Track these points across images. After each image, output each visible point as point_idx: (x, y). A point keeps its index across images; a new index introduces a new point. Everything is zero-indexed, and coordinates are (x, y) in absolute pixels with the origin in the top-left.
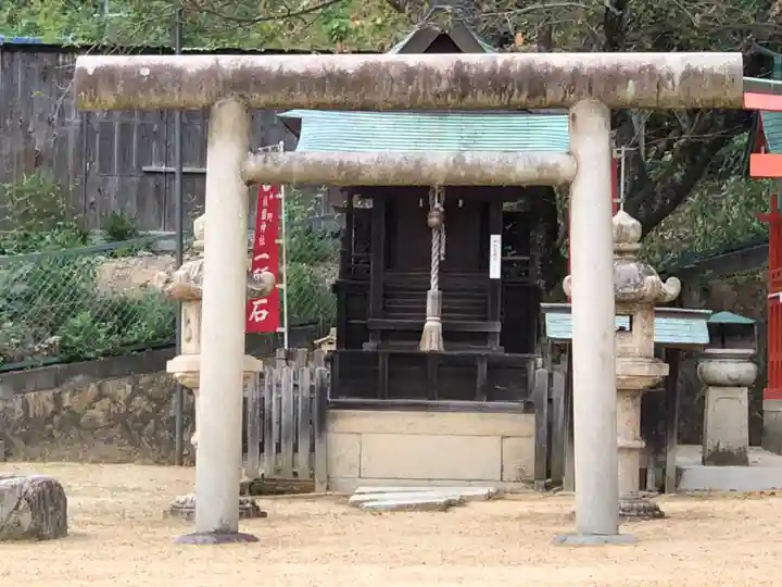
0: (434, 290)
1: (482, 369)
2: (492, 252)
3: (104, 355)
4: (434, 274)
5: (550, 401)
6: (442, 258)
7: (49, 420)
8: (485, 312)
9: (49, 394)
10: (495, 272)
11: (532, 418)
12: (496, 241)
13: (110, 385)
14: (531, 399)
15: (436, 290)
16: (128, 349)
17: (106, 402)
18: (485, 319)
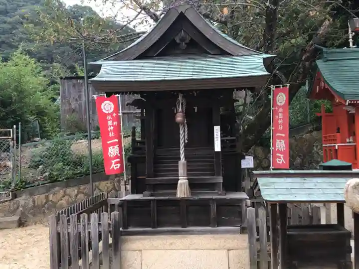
0: (183, 160)
1: (214, 208)
2: (215, 136)
3: (66, 179)
4: (182, 151)
5: (258, 228)
6: (186, 141)
7: (43, 206)
8: (213, 170)
9: (43, 196)
10: (218, 147)
11: (246, 237)
12: (217, 130)
13: (69, 190)
14: (245, 225)
15: (184, 160)
16: (76, 177)
17: (66, 197)
18: (213, 175)
